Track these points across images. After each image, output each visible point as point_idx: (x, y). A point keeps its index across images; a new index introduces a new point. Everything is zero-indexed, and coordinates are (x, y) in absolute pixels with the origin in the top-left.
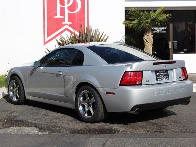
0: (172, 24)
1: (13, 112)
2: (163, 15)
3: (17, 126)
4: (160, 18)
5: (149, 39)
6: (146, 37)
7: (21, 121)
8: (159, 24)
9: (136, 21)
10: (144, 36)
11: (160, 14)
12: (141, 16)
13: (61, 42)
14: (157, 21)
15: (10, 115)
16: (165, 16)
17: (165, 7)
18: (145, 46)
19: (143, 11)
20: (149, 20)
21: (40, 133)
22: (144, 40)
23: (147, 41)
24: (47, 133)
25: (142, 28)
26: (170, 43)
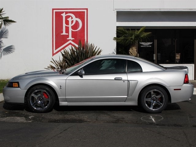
0: (156, 40)
4: (142, 36)
5: (133, 52)
10: (129, 49)
12: (126, 34)
13: (64, 54)
20: (133, 37)
23: (131, 54)
25: (128, 43)
26: (155, 55)
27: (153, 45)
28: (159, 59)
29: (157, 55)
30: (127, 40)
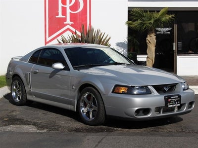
0: (177, 25)
1: (13, 111)
2: (166, 15)
3: (16, 124)
4: (163, 19)
5: (151, 40)
7: (20, 119)
8: (162, 25)
9: (139, 22)
10: (147, 37)
11: (163, 14)
12: (144, 17)
13: (62, 42)
14: (160, 22)
15: (9, 114)
16: (168, 17)
17: (169, 8)
18: (148, 48)
19: (146, 11)
20: (152, 21)
21: (38, 131)
22: (147, 41)
23: (150, 42)
24: (46, 131)
25: (145, 28)
26: (174, 44)
27: (172, 31)
28: (180, 49)
29: (178, 44)
30: (144, 25)
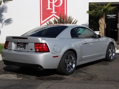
6: (100, 21)
8: (108, 13)
9: (94, 11)
11: (109, 6)
16: (112, 8)
17: (112, 3)
19: (98, 5)
22: (99, 23)
23: (101, 23)
25: (98, 15)
26: (118, 24)
30: (97, 13)
